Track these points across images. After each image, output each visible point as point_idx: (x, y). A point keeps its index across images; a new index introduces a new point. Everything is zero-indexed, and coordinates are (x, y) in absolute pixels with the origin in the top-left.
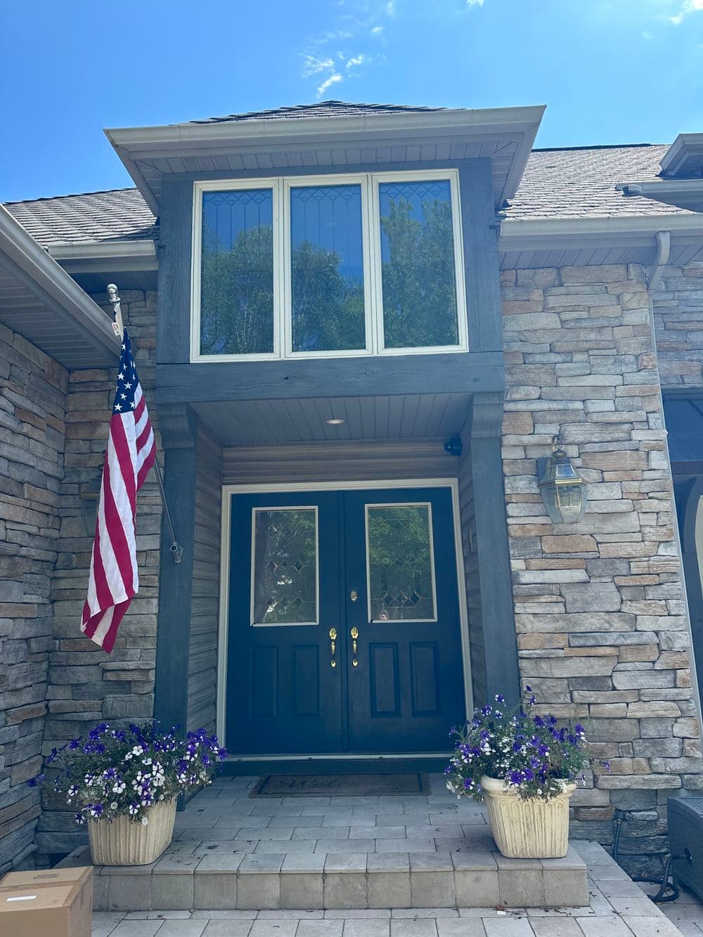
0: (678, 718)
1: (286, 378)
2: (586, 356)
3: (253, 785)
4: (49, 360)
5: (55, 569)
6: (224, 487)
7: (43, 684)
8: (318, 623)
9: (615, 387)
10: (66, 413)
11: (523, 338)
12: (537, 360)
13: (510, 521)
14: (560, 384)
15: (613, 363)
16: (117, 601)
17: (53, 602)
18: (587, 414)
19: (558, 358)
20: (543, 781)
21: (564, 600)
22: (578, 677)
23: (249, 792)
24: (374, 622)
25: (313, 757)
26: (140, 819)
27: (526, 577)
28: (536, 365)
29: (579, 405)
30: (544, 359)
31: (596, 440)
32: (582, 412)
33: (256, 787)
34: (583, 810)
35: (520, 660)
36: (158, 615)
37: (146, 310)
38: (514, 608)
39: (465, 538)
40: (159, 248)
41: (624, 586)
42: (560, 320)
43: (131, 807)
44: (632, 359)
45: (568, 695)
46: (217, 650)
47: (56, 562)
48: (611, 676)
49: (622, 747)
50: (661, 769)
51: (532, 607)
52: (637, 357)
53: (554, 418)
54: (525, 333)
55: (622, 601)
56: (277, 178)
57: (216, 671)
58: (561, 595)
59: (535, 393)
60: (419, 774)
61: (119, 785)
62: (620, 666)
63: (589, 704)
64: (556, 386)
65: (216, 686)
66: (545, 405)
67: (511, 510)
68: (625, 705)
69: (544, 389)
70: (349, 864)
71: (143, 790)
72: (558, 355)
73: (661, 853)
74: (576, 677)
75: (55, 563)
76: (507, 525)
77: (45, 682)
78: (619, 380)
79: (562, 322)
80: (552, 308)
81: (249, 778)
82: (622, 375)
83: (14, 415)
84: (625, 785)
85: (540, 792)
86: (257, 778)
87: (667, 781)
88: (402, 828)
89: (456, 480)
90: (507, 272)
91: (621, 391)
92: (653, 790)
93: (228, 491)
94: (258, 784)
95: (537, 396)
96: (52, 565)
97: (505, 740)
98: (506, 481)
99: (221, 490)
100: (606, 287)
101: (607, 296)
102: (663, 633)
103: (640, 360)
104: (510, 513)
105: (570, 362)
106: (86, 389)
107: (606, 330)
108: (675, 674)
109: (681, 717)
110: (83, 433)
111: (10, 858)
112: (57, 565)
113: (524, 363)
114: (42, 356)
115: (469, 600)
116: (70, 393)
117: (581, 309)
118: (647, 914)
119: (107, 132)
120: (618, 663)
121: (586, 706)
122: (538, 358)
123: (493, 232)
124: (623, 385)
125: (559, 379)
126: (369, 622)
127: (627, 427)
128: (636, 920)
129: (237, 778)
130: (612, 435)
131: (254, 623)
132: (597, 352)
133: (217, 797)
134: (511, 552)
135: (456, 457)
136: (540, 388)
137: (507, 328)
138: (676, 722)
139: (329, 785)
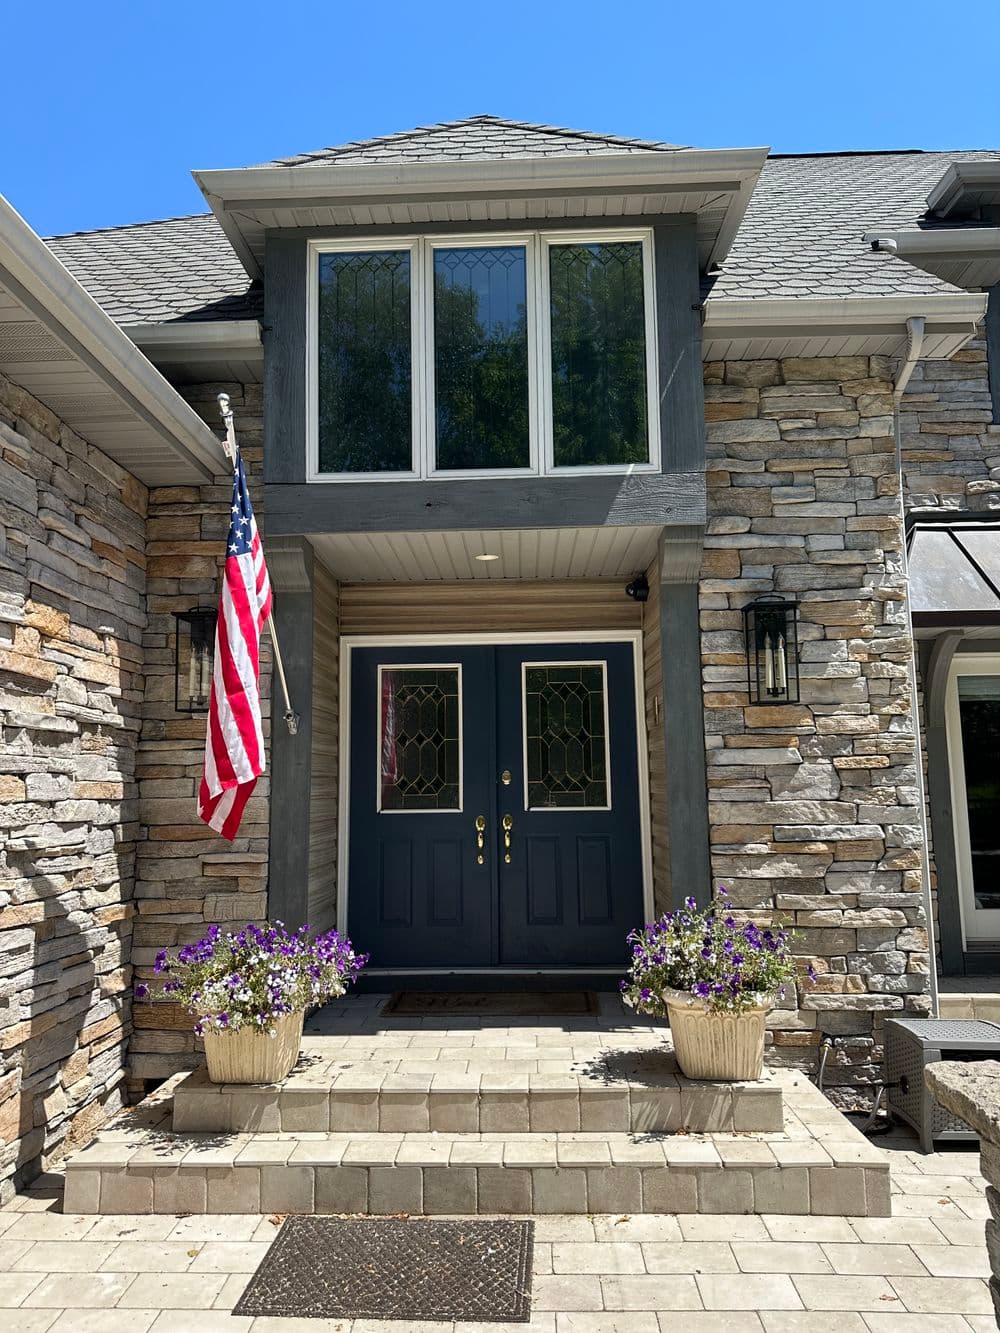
0: (904, 928)
1: (429, 505)
2: (811, 477)
3: (383, 1004)
4: (127, 476)
5: (140, 740)
6: (342, 639)
7: (130, 880)
8: (461, 811)
9: (846, 518)
10: (147, 543)
11: (731, 453)
12: (748, 482)
13: (705, 688)
14: (777, 514)
15: (845, 487)
16: (241, 780)
17: (138, 781)
18: (808, 553)
19: (774, 479)
20: (735, 994)
21: (769, 786)
22: (784, 878)
23: (380, 1010)
24: (532, 809)
25: (456, 972)
26: (267, 1031)
27: (724, 757)
28: (747, 489)
29: (798, 542)
30: (758, 481)
31: (819, 587)
32: (803, 550)
33: (388, 1005)
34: (784, 1033)
35: (712, 858)
36: (270, 798)
37: (245, 409)
38: (707, 796)
39: (649, 706)
40: (265, 331)
41: (844, 769)
42: (780, 430)
43: (259, 1016)
44: (870, 482)
45: (771, 901)
46: (336, 841)
47: (141, 731)
48: (823, 878)
49: (834, 962)
50: (880, 988)
51: (730, 793)
52: (875, 480)
53: (767, 558)
54: (734, 446)
55: (842, 787)
56: (416, 237)
57: (336, 866)
58: (766, 779)
59: (743, 525)
60: (586, 993)
61: (245, 992)
62: (836, 866)
63: (796, 911)
64: (772, 516)
65: (336, 884)
66: (754, 541)
67: (709, 673)
68: (840, 912)
69: (755, 521)
70: (508, 1084)
71: (274, 998)
72: (775, 476)
73: (875, 1084)
74: (780, 878)
75: (140, 733)
76: (703, 692)
77: (132, 877)
78: (850, 509)
79: (782, 432)
80: (770, 414)
81: (379, 996)
82: (855, 503)
83: (91, 549)
84: (835, 1005)
85: (730, 1006)
86: (389, 996)
87: (886, 1002)
88: (568, 1049)
89: (639, 632)
90: (712, 365)
91: (853, 525)
92: (869, 1012)
93: (348, 643)
94: (390, 1003)
95: (746, 529)
96: (137, 735)
97: (693, 947)
98: (703, 639)
99: (338, 641)
100: (840, 387)
101: (841, 400)
102: (890, 827)
103: (879, 483)
104: (707, 679)
105: (789, 486)
106: (171, 513)
107: (837, 444)
108: (903, 876)
109: (908, 927)
110: (169, 571)
111: (103, 1080)
112: (142, 735)
113: (732, 486)
114: (119, 471)
115: (653, 784)
116: (150, 517)
117: (807, 416)
118: (850, 1139)
119: (196, 176)
120: (834, 861)
121: (793, 912)
122: (750, 479)
123: (696, 313)
124: (857, 516)
125: (775, 507)
126: (526, 809)
127: (858, 570)
128: (836, 1145)
129: (363, 996)
130: (840, 581)
131: (382, 809)
132: (824, 473)
133: (342, 1016)
134: (707, 727)
135: (641, 602)
136: (751, 518)
137: (711, 440)
138: (900, 933)
139: (477, 1003)
